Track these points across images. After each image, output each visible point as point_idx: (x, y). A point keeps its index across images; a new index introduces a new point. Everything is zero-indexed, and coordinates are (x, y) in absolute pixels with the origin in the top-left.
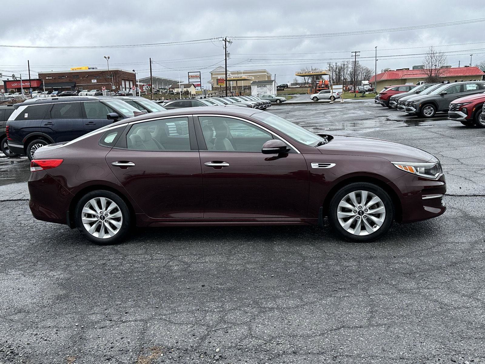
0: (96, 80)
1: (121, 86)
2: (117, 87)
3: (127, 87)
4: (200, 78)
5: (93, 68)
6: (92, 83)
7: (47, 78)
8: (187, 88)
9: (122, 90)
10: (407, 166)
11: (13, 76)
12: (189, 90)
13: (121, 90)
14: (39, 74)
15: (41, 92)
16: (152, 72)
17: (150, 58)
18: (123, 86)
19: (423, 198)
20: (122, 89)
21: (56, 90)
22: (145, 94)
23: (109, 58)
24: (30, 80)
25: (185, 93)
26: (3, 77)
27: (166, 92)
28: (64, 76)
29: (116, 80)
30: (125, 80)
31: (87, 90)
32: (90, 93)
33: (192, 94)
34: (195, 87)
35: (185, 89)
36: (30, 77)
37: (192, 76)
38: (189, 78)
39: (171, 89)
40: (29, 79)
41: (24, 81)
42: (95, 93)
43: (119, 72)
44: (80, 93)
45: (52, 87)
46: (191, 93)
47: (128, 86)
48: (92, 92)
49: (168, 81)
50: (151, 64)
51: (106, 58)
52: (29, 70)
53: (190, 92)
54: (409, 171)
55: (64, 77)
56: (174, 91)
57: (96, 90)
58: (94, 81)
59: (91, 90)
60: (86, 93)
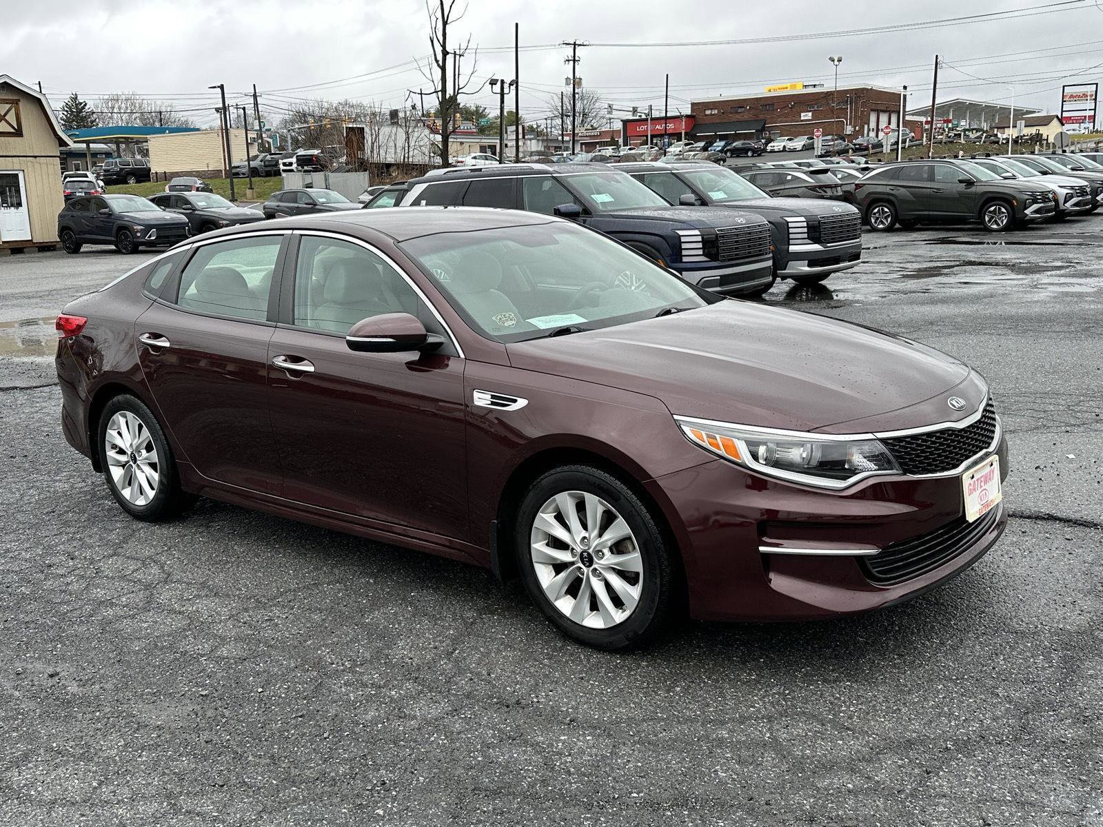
0: (810, 114)
1: (866, 127)
2: (857, 128)
3: (880, 128)
4: (1095, 99)
5: (815, 86)
6: (802, 121)
7: (708, 112)
8: (1038, 128)
9: (868, 136)
10: (717, 436)
11: (635, 110)
12: (1044, 131)
13: (865, 136)
14: (693, 104)
15: (692, 144)
16: (937, 90)
17: (937, 56)
18: (873, 125)
19: (762, 549)
20: (868, 134)
21: (722, 138)
22: (922, 144)
23: (841, 61)
24: (666, 119)
25: (1030, 139)
26: (614, 112)
27: (980, 137)
28: (743, 107)
29: (856, 113)
30: (878, 112)
31: (787, 138)
32: (791, 145)
33: (1049, 141)
34: (1063, 125)
35: (1033, 130)
36: (666, 112)
37: (1072, 96)
38: (1063, 101)
39: (996, 130)
40: (664, 115)
41: (656, 120)
42: (803, 143)
43: (865, 91)
44: (770, 145)
45: (715, 133)
46: (1047, 140)
47: (883, 125)
48: (798, 142)
49: (997, 111)
50: (938, 70)
51: (833, 61)
52: (667, 95)
53: (1045, 137)
54: (722, 452)
55: (743, 109)
56: (999, 135)
57: (806, 137)
58: (807, 116)
59: (796, 137)
60: (783, 144)
